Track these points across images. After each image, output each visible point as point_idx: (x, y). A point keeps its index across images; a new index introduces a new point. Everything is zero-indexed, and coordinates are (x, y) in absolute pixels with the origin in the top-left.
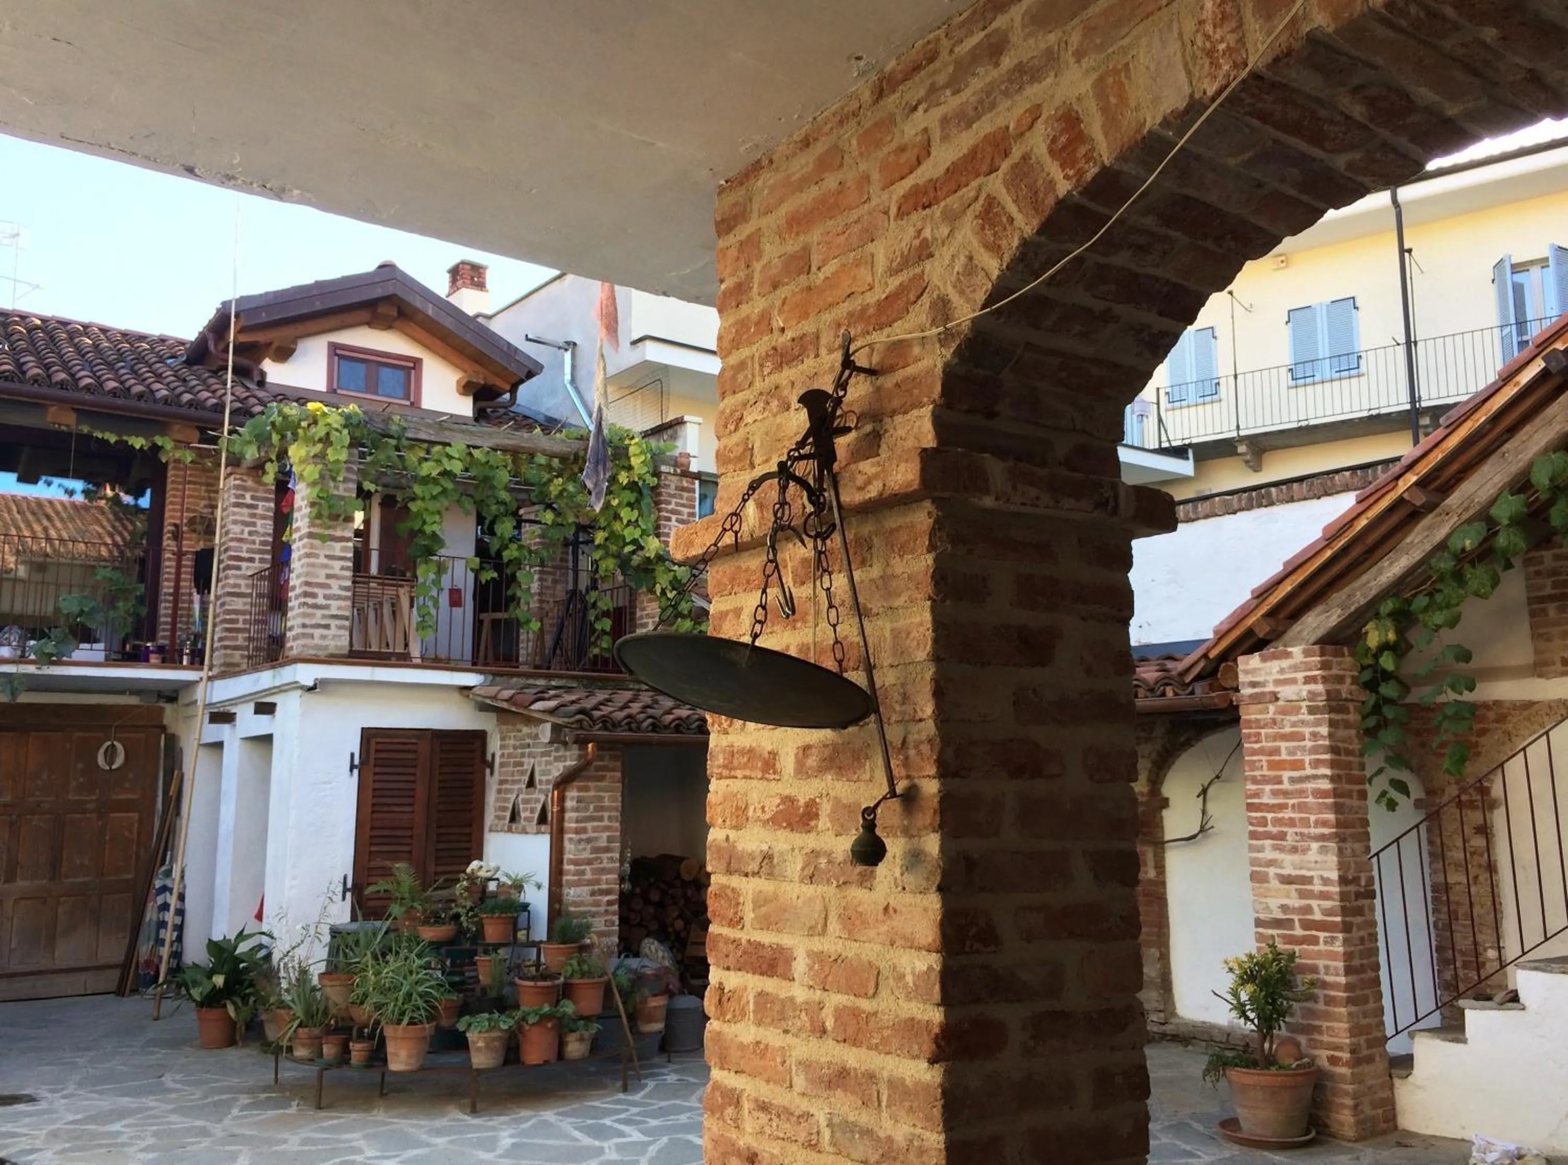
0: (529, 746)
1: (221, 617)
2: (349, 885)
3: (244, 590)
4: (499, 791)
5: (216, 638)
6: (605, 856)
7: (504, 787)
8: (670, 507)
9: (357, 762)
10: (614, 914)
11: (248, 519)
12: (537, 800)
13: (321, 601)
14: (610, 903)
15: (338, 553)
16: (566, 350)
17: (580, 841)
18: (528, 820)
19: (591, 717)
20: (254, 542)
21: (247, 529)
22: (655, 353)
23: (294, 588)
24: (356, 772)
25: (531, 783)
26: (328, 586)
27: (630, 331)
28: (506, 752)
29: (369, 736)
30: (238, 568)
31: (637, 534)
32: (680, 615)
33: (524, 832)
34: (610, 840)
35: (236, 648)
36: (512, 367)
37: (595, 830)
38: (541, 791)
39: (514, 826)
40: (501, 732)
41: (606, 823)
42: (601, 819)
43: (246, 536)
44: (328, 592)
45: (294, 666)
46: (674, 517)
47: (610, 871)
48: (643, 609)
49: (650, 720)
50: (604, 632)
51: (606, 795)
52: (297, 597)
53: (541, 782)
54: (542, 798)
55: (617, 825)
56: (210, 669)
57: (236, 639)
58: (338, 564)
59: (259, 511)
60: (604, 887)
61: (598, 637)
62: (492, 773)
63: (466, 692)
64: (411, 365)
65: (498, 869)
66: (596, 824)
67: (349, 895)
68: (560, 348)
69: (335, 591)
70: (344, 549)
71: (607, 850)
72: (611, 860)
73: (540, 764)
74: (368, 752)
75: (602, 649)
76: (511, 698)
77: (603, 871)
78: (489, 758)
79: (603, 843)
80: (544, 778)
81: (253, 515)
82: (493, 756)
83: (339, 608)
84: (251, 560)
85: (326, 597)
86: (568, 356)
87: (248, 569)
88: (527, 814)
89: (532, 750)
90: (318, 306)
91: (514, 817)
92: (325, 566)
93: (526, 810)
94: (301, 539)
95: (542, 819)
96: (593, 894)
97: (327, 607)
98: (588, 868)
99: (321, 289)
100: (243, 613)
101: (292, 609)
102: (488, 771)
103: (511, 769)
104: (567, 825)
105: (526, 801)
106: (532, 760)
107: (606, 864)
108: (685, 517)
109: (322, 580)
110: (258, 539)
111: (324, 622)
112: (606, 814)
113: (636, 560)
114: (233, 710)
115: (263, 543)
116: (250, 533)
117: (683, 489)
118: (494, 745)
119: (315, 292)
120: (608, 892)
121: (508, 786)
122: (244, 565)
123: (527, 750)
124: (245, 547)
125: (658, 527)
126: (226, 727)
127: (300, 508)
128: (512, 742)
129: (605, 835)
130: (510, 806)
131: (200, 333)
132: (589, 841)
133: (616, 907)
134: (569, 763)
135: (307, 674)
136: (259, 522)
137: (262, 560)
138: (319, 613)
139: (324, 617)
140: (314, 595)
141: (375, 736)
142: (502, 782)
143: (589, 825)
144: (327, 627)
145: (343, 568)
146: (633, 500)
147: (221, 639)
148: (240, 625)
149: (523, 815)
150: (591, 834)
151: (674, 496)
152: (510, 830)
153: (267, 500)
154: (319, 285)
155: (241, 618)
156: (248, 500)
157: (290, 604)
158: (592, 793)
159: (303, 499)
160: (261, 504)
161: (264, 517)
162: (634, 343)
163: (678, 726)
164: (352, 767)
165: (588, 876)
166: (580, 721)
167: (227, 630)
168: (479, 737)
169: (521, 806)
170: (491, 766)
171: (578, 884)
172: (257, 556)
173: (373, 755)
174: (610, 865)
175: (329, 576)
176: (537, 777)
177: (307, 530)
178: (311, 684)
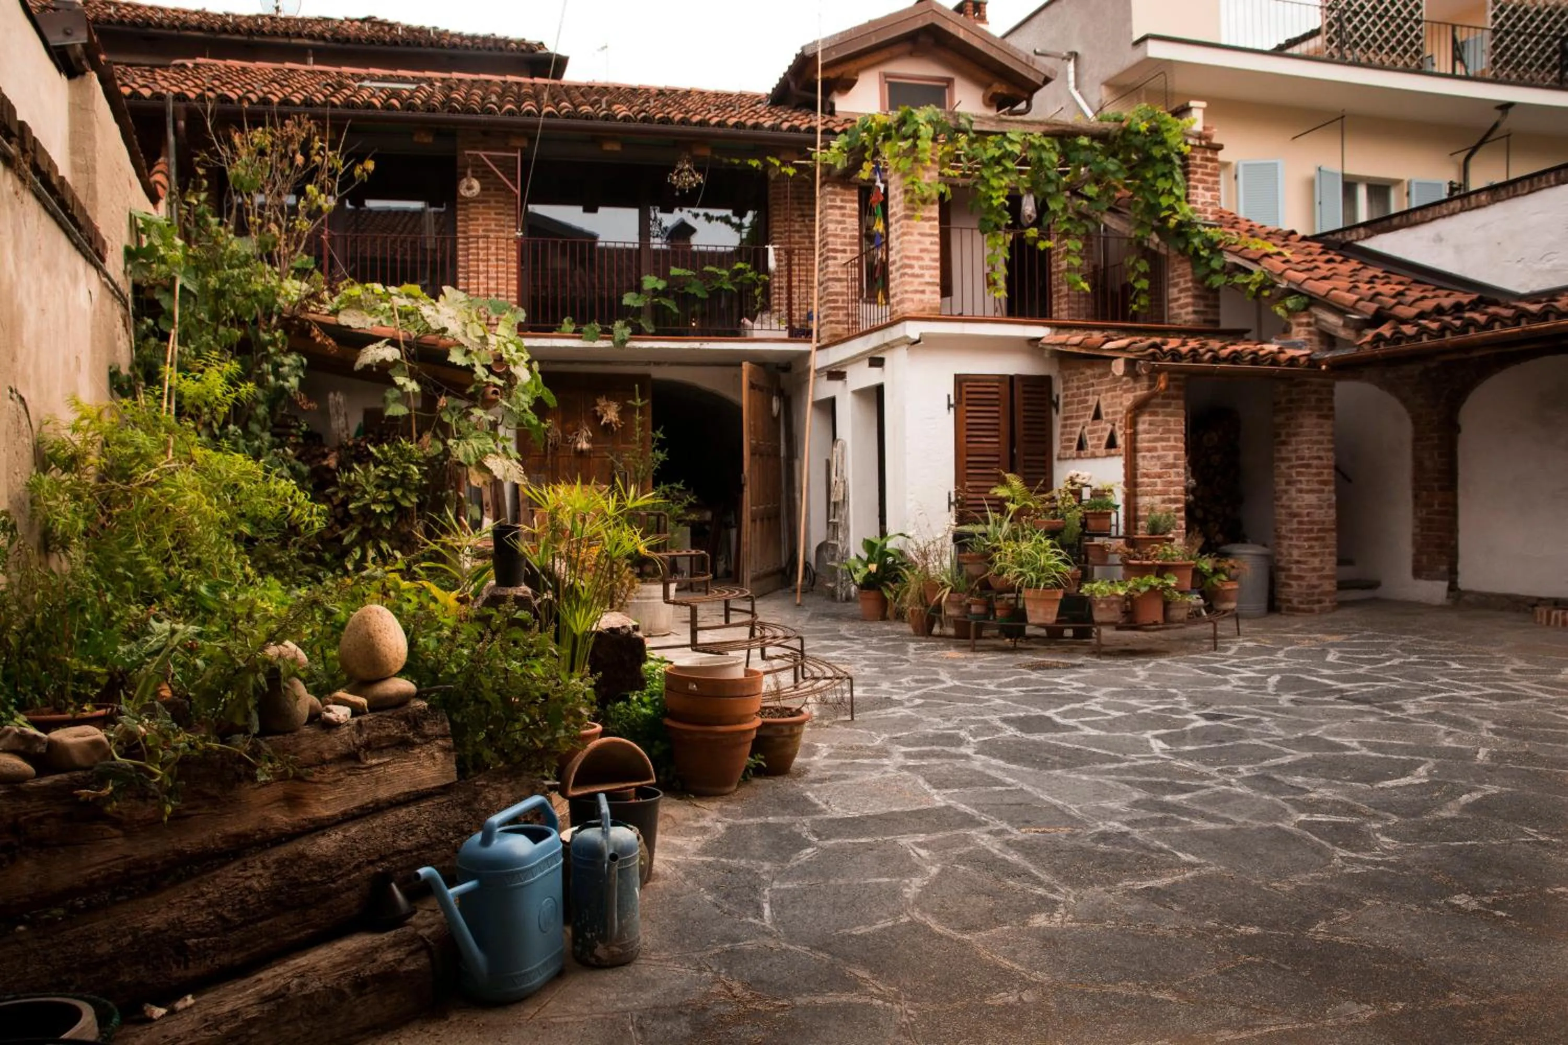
0: (1093, 385)
1: (825, 299)
2: (953, 499)
3: (840, 276)
4: (1064, 426)
5: (821, 316)
6: (1173, 471)
7: (1069, 422)
8: (1197, 176)
9: (952, 401)
10: (1181, 519)
11: (840, 218)
12: (1104, 429)
13: (917, 271)
14: (1178, 510)
15: (928, 231)
16: (1069, 60)
17: (1152, 457)
18: (1097, 446)
19: (1161, 350)
20: (845, 237)
21: (840, 226)
22: (1155, 50)
23: (894, 263)
24: (952, 410)
25: (1097, 416)
26: (921, 259)
27: (1131, 33)
28: (1070, 393)
29: (960, 381)
30: (835, 258)
31: (1172, 200)
32: (1214, 272)
33: (1094, 456)
34: (1176, 458)
35: (838, 322)
36: (1031, 76)
37: (1164, 449)
38: (1107, 421)
39: (1082, 453)
40: (1063, 377)
41: (1172, 443)
42: (1168, 440)
43: (839, 232)
44: (921, 263)
45: (903, 324)
46: (1200, 186)
47: (1178, 484)
48: (1175, 271)
49: (1210, 354)
50: (1143, 291)
51: (1172, 419)
52: (897, 270)
53: (1107, 414)
54: (1109, 427)
55: (1182, 445)
56: (818, 341)
57: (838, 315)
58: (927, 240)
59: (847, 211)
60: (1173, 496)
61: (1136, 297)
62: (1057, 411)
63: (1034, 343)
64: (945, 84)
65: (1090, 478)
66: (1164, 444)
67: (953, 508)
68: (1064, 59)
69: (927, 262)
70: (932, 227)
71: (1174, 466)
72: (1178, 474)
73: (1105, 399)
74: (960, 394)
75: (1141, 307)
76: (1081, 343)
77: (1171, 483)
78: (1054, 398)
79: (1170, 460)
80: (1110, 410)
81: (843, 215)
82: (1058, 397)
83: (931, 276)
84: (844, 251)
85: (921, 268)
86: (1071, 66)
87: (842, 258)
88: (1095, 442)
89: (1096, 388)
90: (874, 41)
91: (1081, 446)
92: (919, 242)
93: (1091, 439)
94: (897, 222)
95: (1112, 443)
96: (1164, 502)
97: (922, 276)
98: (1159, 481)
99: (875, 26)
100: (842, 294)
101: (894, 280)
102: (1054, 411)
103: (1075, 407)
104: (1139, 445)
105: (1091, 432)
106: (1096, 397)
107: (1173, 478)
108: (1210, 185)
109: (916, 254)
110: (848, 234)
111: (921, 288)
112: (1172, 436)
113: (1172, 222)
114: (843, 370)
115: (852, 237)
116: (843, 229)
117: (1207, 159)
118: (1058, 388)
119: (871, 30)
120: (1176, 501)
121: (1074, 421)
122: (839, 255)
123: (1091, 389)
124: (839, 241)
125: (1187, 195)
126: (839, 384)
127: (895, 197)
128: (1075, 384)
129: (1171, 454)
130: (1077, 437)
131: (781, 80)
132: (1159, 458)
133: (1182, 514)
134: (1139, 393)
135: (913, 330)
136: (848, 220)
137: (852, 251)
138: (917, 280)
139: (921, 284)
140: (911, 267)
141: (966, 381)
142: (1066, 419)
143: (1159, 445)
144: (923, 292)
145: (932, 243)
146: (1166, 171)
147: (826, 317)
148: (840, 304)
149: (1089, 443)
150: (1161, 453)
151: (1200, 166)
152: (1079, 457)
153: (852, 201)
154: (871, 23)
155: (840, 298)
156: (839, 203)
157: (891, 277)
158: (1160, 418)
159: (897, 189)
160: (848, 205)
161: (851, 216)
162: (1137, 43)
163: (1235, 358)
164: (949, 406)
165: (1159, 488)
166: (1153, 354)
167: (831, 308)
168: (1044, 382)
169: (1088, 437)
170: (1056, 405)
171: (1152, 494)
172: (848, 248)
173: (965, 396)
174: (1177, 479)
175: (922, 251)
176: (1103, 411)
177: (903, 213)
178: (917, 337)
